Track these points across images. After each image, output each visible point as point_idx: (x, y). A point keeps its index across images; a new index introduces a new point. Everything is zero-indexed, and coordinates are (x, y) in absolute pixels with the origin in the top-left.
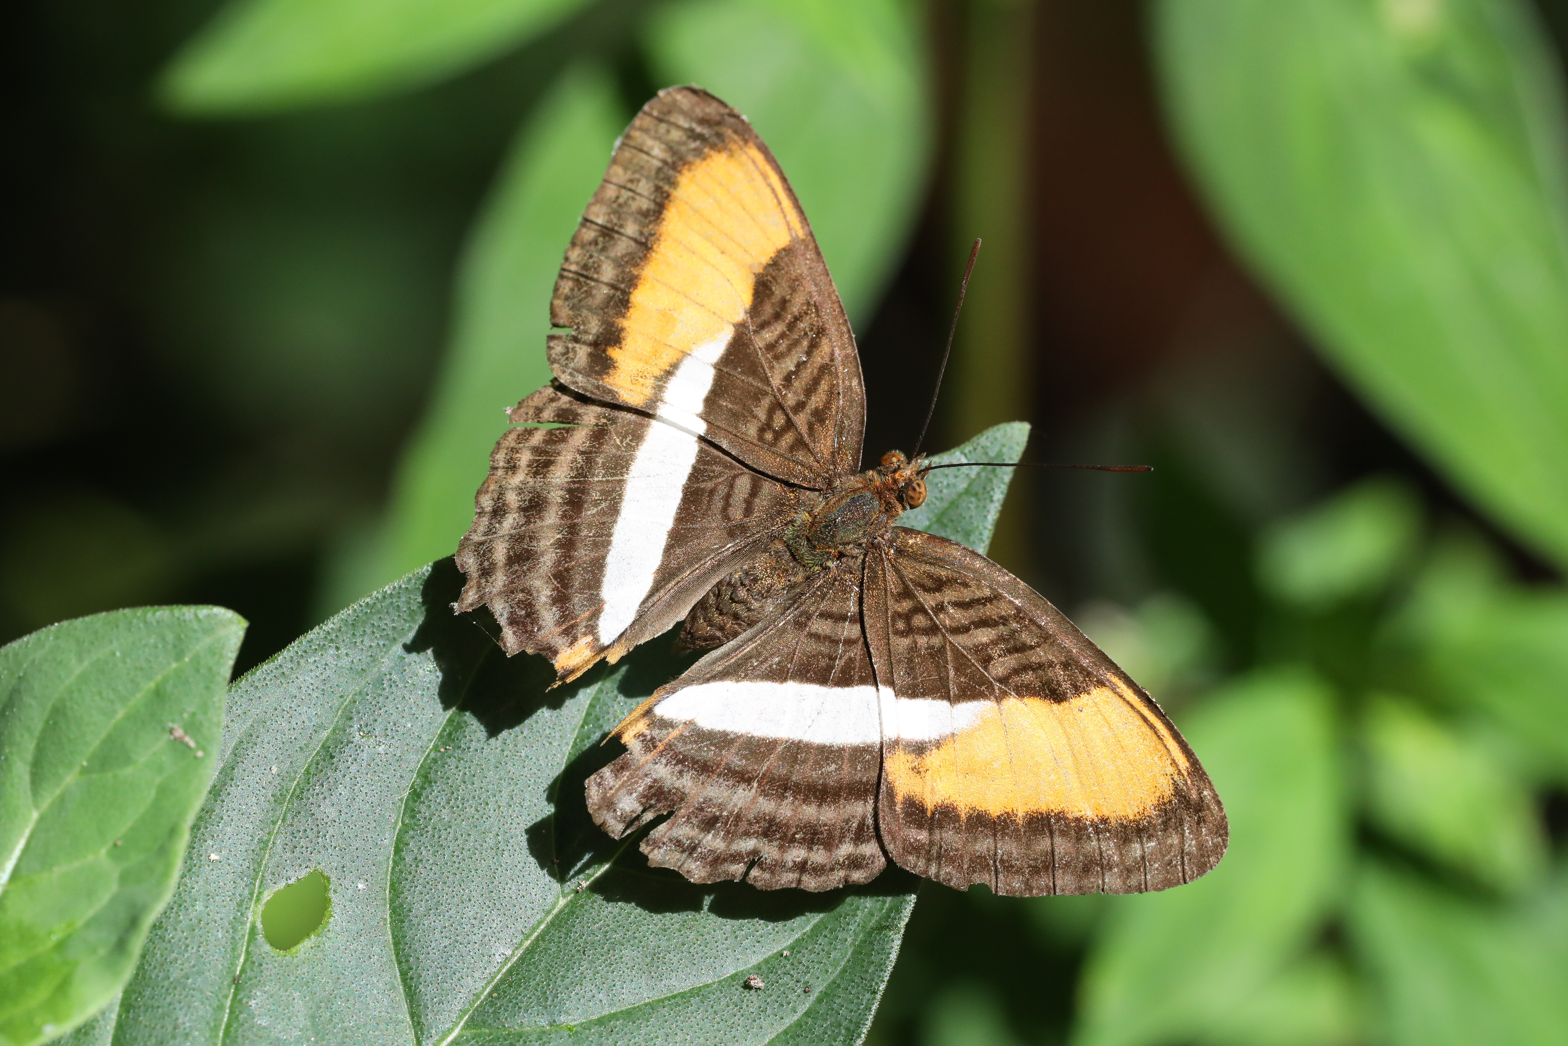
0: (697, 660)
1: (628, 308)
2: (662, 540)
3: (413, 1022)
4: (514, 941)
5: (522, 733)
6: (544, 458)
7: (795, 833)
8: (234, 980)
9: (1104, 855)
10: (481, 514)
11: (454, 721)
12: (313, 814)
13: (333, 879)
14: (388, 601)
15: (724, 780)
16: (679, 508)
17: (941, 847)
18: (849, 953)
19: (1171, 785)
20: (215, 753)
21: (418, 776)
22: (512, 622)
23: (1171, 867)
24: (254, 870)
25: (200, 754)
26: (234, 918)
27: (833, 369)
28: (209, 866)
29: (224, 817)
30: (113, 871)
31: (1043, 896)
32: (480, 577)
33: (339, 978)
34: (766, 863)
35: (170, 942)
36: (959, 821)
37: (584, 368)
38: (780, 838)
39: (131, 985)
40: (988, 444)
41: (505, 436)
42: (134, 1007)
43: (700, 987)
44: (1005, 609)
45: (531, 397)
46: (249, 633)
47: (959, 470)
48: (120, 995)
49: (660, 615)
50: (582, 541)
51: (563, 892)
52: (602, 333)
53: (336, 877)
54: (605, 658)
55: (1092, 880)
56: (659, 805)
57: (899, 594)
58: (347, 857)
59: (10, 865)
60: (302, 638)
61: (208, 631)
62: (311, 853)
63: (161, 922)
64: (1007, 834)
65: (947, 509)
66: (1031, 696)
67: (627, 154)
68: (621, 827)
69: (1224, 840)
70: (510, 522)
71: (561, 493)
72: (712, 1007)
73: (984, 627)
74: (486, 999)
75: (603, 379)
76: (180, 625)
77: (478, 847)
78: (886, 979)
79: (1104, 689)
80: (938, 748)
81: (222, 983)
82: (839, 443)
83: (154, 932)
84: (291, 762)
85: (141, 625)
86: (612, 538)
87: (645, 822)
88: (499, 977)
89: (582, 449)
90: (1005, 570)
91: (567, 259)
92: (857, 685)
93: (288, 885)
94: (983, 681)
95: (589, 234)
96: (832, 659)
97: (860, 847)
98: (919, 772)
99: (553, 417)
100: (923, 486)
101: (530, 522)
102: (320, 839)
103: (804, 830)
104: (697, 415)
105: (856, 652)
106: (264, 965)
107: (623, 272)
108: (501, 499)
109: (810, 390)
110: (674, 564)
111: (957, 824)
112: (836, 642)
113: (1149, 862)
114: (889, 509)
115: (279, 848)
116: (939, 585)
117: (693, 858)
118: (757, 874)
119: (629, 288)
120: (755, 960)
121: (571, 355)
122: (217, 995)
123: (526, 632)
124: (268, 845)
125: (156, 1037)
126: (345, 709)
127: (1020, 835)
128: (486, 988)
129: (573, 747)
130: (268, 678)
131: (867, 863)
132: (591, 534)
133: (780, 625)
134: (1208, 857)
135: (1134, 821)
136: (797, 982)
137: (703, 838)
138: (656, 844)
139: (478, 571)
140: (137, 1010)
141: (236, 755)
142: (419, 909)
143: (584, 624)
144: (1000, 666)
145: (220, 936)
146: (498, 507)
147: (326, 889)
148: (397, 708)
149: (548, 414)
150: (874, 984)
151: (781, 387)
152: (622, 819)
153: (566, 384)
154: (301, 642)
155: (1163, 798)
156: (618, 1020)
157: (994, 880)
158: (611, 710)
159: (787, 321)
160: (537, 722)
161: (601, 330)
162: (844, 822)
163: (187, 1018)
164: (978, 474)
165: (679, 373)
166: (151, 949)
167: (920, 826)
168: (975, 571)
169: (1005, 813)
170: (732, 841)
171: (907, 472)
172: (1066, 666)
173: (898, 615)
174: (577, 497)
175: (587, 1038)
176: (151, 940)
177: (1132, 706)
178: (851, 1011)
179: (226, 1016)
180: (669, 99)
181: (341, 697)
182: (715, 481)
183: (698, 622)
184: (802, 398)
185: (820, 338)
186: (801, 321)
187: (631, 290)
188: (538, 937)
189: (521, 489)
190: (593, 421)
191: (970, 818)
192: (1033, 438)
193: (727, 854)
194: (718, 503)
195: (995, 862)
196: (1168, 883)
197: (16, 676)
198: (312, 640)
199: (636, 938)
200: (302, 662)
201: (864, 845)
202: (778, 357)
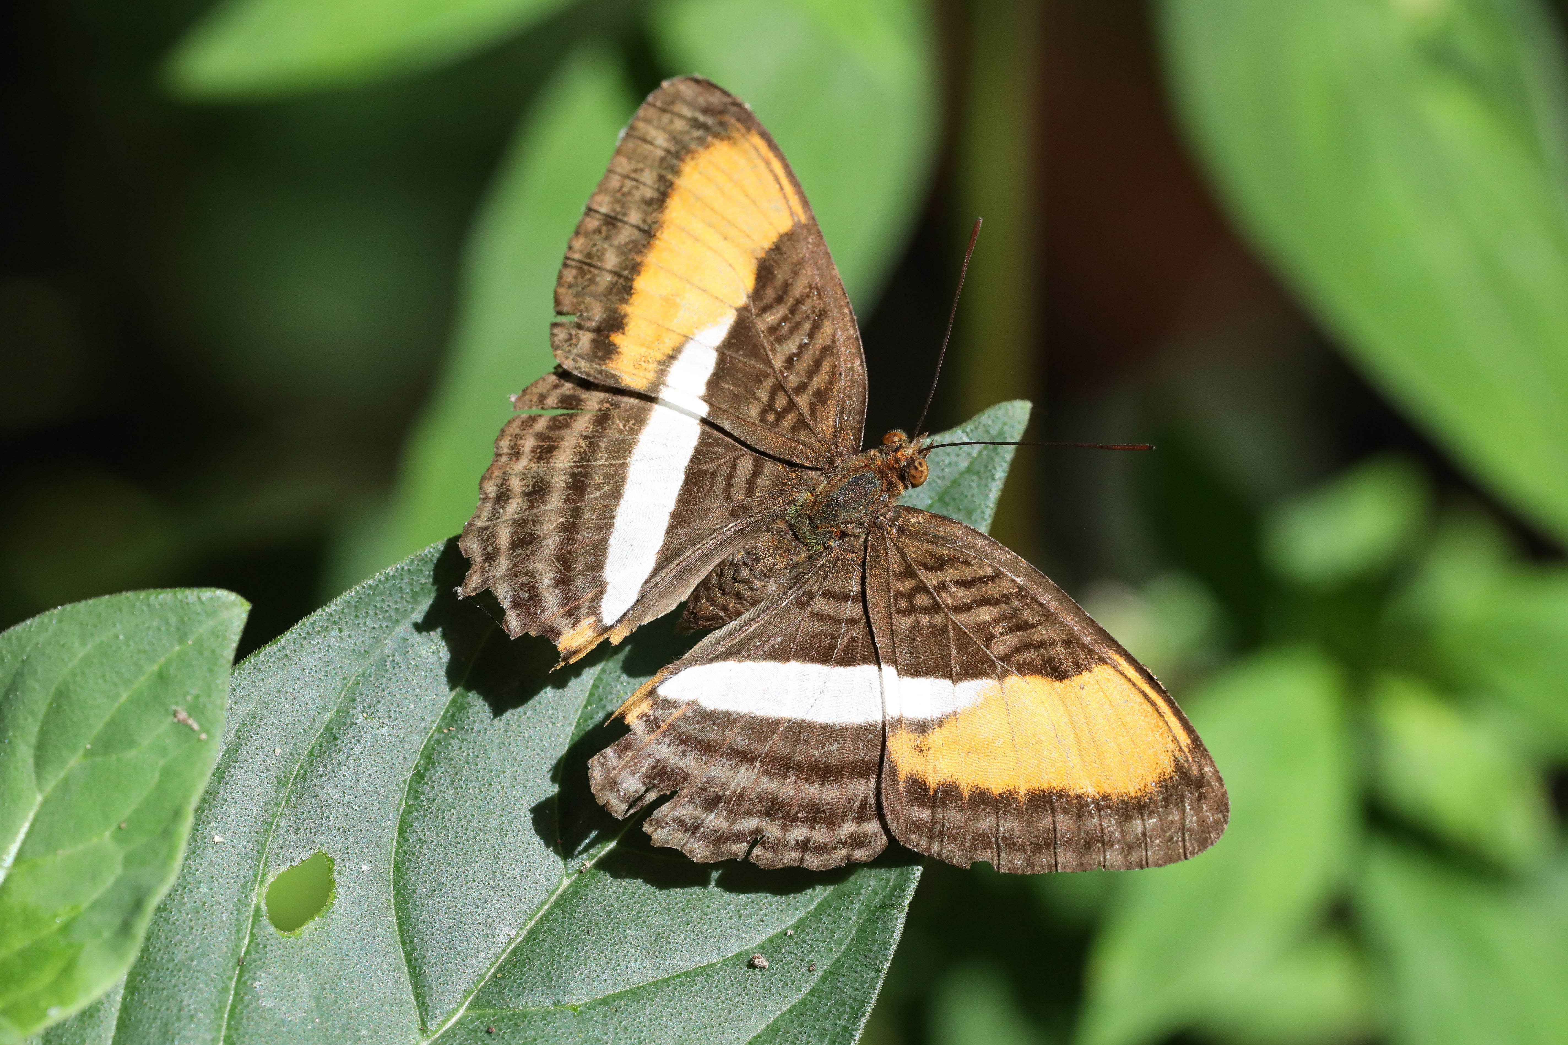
0: (700, 640)
1: (631, 295)
2: (664, 522)
3: (418, 1002)
4: (518, 921)
5: (525, 713)
6: (548, 443)
7: (798, 812)
8: (239, 962)
9: (1106, 832)
10: (484, 500)
11: (457, 702)
12: (317, 796)
13: (337, 860)
14: (391, 583)
15: (727, 759)
16: (681, 490)
17: (943, 825)
18: (854, 932)
19: (1172, 762)
20: (219, 735)
21: (421, 757)
22: (515, 605)
23: (1172, 843)
24: (258, 851)
25: (204, 736)
26: (238, 900)
27: (835, 351)
28: (213, 848)
29: (228, 800)
30: (117, 854)
31: (1045, 873)
32: (484, 561)
33: (343, 960)
34: (768, 842)
35: (174, 924)
36: (961, 799)
37: (588, 354)
38: (783, 817)
39: (135, 967)
40: (990, 423)
41: (510, 423)
42: (139, 990)
43: (704, 966)
44: (1006, 587)
45: (535, 384)
46: (252, 615)
47: (960, 449)
48: (125, 978)
49: (663, 595)
50: (585, 524)
51: (567, 872)
52: (604, 320)
53: (340, 858)
54: (608, 638)
55: (1094, 856)
56: (662, 785)
57: (901, 573)
58: (351, 839)
59: (14, 849)
60: (305, 620)
61: (210, 614)
62: (315, 835)
63: (166, 905)
64: (1009, 812)
65: (950, 487)
66: (1032, 674)
67: (631, 144)
68: (624, 807)
69: (1224, 816)
70: (513, 508)
71: (563, 477)
72: (717, 986)
73: (985, 605)
74: (490, 980)
75: (605, 364)
76: (183, 608)
77: (482, 828)
78: (890, 957)
79: (1105, 666)
80: (940, 726)
81: (227, 965)
82: (840, 422)
83: (159, 914)
84: (295, 744)
85: (144, 608)
86: (614, 520)
87: (648, 802)
88: (503, 957)
89: (586, 434)
90: (1007, 549)
91: (570, 248)
92: (859, 664)
93: (292, 867)
94: (985, 659)
95: (593, 223)
96: (835, 638)
97: (862, 826)
98: (921, 751)
99: (557, 404)
100: (924, 465)
101: (533, 506)
102: (324, 821)
103: (807, 810)
104: (700, 398)
105: (859, 631)
106: (269, 947)
107: (627, 259)
108: (505, 484)
109: (812, 372)
110: (676, 544)
111: (959, 803)
112: (838, 622)
113: (1150, 839)
114: (890, 488)
115: (283, 829)
116: (941, 564)
117: (696, 837)
118: (759, 853)
119: (632, 275)
120: (759, 939)
121: (574, 341)
122: (221, 977)
123: (530, 613)
124: (271, 827)
125: (161, 1019)
126: (348, 690)
127: (1022, 812)
128: (491, 969)
129: (576, 727)
130: (271, 660)
131: (870, 842)
132: (594, 517)
133: (784, 604)
134: (1209, 833)
135: (1135, 798)
136: (801, 960)
137: (706, 818)
138: (659, 824)
139: (482, 556)
140: (142, 993)
141: (239, 738)
142: (423, 889)
143: (587, 605)
144: (1001, 645)
145: (224, 918)
146: (502, 492)
147: (330, 871)
148: (401, 690)
149: (551, 401)
150: (878, 962)
151: (783, 369)
152: (625, 798)
153: (569, 370)
154: (304, 624)
155: (1164, 775)
156: (622, 999)
157: (996, 859)
158: (614, 690)
159: (789, 304)
160: (540, 703)
161: (604, 316)
162: (846, 800)
163: (192, 1000)
164: (980, 453)
165: (682, 357)
166: (156, 931)
167: (923, 805)
168: (976, 550)
169: (1008, 790)
170: (735, 820)
171: (909, 451)
172: (1067, 643)
173: (900, 594)
174: (579, 481)
175: (592, 1017)
176: (155, 923)
177: (1133, 684)
178: (856, 990)
179: (231, 997)
180: (672, 90)
181: (345, 678)
182: (716, 462)
183: (700, 603)
184: (804, 379)
185: (822, 321)
186: (803, 304)
187: (634, 277)
188: (542, 917)
189: (524, 474)
190: (597, 407)
191: (972, 796)
192: (1035, 417)
193: (729, 834)
194: (720, 484)
195: (997, 839)
196: (1170, 859)
197: (20, 659)
198: (315, 622)
199: (640, 918)
200: (305, 643)
201: (866, 824)
202: (780, 340)
